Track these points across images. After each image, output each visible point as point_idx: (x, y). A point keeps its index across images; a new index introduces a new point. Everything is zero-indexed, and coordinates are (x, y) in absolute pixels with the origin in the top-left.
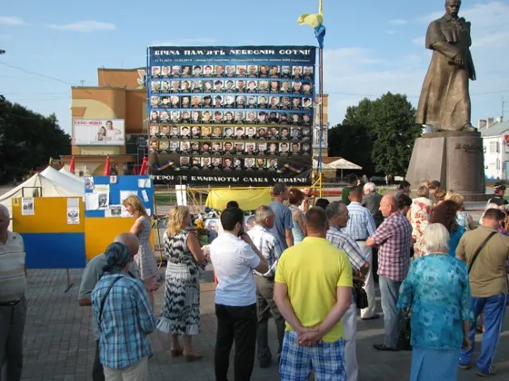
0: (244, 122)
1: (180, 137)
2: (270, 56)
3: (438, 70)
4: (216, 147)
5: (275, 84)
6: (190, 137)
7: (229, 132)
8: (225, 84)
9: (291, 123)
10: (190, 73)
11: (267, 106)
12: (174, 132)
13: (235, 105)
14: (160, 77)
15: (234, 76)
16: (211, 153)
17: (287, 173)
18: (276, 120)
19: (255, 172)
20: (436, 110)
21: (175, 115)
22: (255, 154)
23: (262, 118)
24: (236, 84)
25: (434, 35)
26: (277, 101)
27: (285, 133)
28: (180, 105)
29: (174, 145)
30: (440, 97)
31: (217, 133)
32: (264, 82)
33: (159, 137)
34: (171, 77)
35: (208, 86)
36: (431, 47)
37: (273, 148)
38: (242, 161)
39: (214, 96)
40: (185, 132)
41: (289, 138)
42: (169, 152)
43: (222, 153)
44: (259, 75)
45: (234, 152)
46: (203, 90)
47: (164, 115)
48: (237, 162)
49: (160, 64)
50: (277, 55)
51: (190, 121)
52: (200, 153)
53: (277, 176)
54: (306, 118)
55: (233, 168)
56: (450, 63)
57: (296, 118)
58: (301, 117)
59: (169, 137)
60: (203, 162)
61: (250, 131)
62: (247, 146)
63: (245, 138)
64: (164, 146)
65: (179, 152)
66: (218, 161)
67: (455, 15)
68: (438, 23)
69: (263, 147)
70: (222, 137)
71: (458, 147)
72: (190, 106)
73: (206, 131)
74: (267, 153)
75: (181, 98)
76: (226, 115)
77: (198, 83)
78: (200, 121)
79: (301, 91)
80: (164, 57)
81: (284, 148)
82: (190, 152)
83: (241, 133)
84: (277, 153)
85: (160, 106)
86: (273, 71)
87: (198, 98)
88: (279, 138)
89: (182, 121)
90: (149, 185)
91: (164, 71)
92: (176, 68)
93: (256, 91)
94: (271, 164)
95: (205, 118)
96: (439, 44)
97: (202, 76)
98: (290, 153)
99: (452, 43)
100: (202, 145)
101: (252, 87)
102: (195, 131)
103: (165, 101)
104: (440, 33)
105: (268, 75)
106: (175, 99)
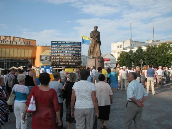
0: (69, 56)
1: (57, 59)
2: (73, 44)
3: (93, 43)
4: (64, 61)
5: (74, 49)
6: (59, 59)
7: (67, 58)
8: (66, 49)
9: (77, 56)
10: (59, 47)
11: (73, 53)
12: (56, 58)
13: (67, 53)
14: (54, 47)
15: (67, 47)
16: (63, 62)
17: (76, 66)
18: (75, 56)
19: (71, 65)
20: (93, 52)
21: (56, 54)
22: (71, 62)
23: (72, 55)
24: (68, 49)
25: (92, 35)
26: (75, 52)
27: (76, 58)
28: (57, 53)
29: (56, 60)
31: (64, 58)
32: (72, 49)
33: (53, 59)
34: (55, 47)
35: (63, 49)
36: (91, 38)
37: (74, 61)
38: (69, 63)
39: (64, 51)
40: (58, 58)
41: (77, 59)
42: (55, 62)
43: (65, 62)
44: (72, 47)
45: (67, 62)
46: (62, 50)
47: (54, 54)
48: (68, 64)
49: (54, 45)
50: (74, 44)
51: (59, 56)
52: (61, 62)
53: (75, 66)
54: (80, 55)
55: (67, 65)
56: (96, 41)
57: (78, 55)
58: (79, 55)
59: (55, 59)
60: (62, 63)
61: (70, 58)
62: (70, 61)
63: (69, 59)
64: (54, 60)
65: (57, 62)
66: (64, 63)
68: (93, 32)
69: (72, 61)
70: (65, 59)
71: (99, 61)
72: (59, 53)
73: (62, 58)
74: (73, 62)
75: (58, 51)
76: (66, 55)
77: (61, 48)
78: (61, 56)
79: (79, 50)
80: (54, 43)
81: (76, 61)
82: (59, 62)
83: (68, 58)
84: (75, 62)
85: (53, 53)
86: (74, 46)
87: (61, 51)
88: (75, 59)
89: (58, 56)
90: (52, 68)
91: (54, 46)
92: (57, 45)
93: (71, 50)
94: (74, 64)
95: (62, 55)
96: (93, 37)
97: (61, 47)
98: (77, 62)
99: (96, 37)
100: (61, 60)
101: (70, 49)
102: (60, 57)
103: (55, 52)
104: (93, 34)
105: (73, 47)
106: (56, 51)
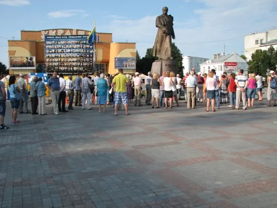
0: (73, 57)
1: (55, 62)
2: (80, 38)
3: (160, 35)
4: (65, 64)
5: (82, 46)
6: (58, 62)
7: (69, 60)
8: (67, 46)
9: (87, 57)
10: (57, 43)
11: (79, 53)
12: (53, 60)
13: (70, 52)
14: (49, 44)
15: (70, 44)
16: (64, 66)
18: (82, 56)
19: (76, 71)
21: (53, 55)
22: (77, 66)
23: (78, 56)
24: (71, 46)
25: (158, 22)
26: (82, 51)
27: (85, 60)
28: (55, 53)
29: (54, 64)
30: (161, 46)
31: (66, 60)
32: (78, 46)
33: (49, 62)
34: (52, 44)
35: (63, 47)
36: (157, 26)
37: (81, 64)
38: (73, 68)
39: (64, 50)
40: (56, 60)
41: (86, 61)
42: (52, 66)
43: (67, 66)
44: (77, 44)
45: (71, 66)
46: (61, 48)
47: (50, 55)
48: (72, 69)
49: (49, 41)
50: (82, 38)
51: (58, 57)
52: (61, 66)
53: (83, 72)
54: (91, 56)
55: (70, 70)
56: (164, 33)
57: (88, 56)
58: (90, 55)
59: (52, 62)
60: (62, 68)
61: (75, 60)
62: (74, 64)
63: (73, 61)
64: (50, 64)
65: (55, 66)
66: (66, 68)
67: (166, 14)
69: (79, 64)
70: (67, 61)
71: (166, 65)
72: (58, 53)
73: (62, 60)
74: (80, 66)
75: (55, 50)
76: (68, 55)
77: (60, 46)
78: (61, 57)
79: (89, 48)
80: (50, 38)
81: (85, 64)
82: (58, 66)
83: (72, 60)
84: (83, 66)
85: (49, 53)
86: (81, 42)
87: (60, 50)
88: (83, 61)
89: (55, 57)
90: (47, 75)
91: (50, 43)
92: (53, 42)
93: (76, 48)
94: (81, 69)
95: (62, 56)
96: (159, 25)
97: (61, 44)
98: (86, 66)
99: (164, 25)
100: (61, 64)
101: (75, 47)
102: (59, 60)
103: (51, 51)
104: (160, 21)
105: (79, 44)
106: (53, 51)
